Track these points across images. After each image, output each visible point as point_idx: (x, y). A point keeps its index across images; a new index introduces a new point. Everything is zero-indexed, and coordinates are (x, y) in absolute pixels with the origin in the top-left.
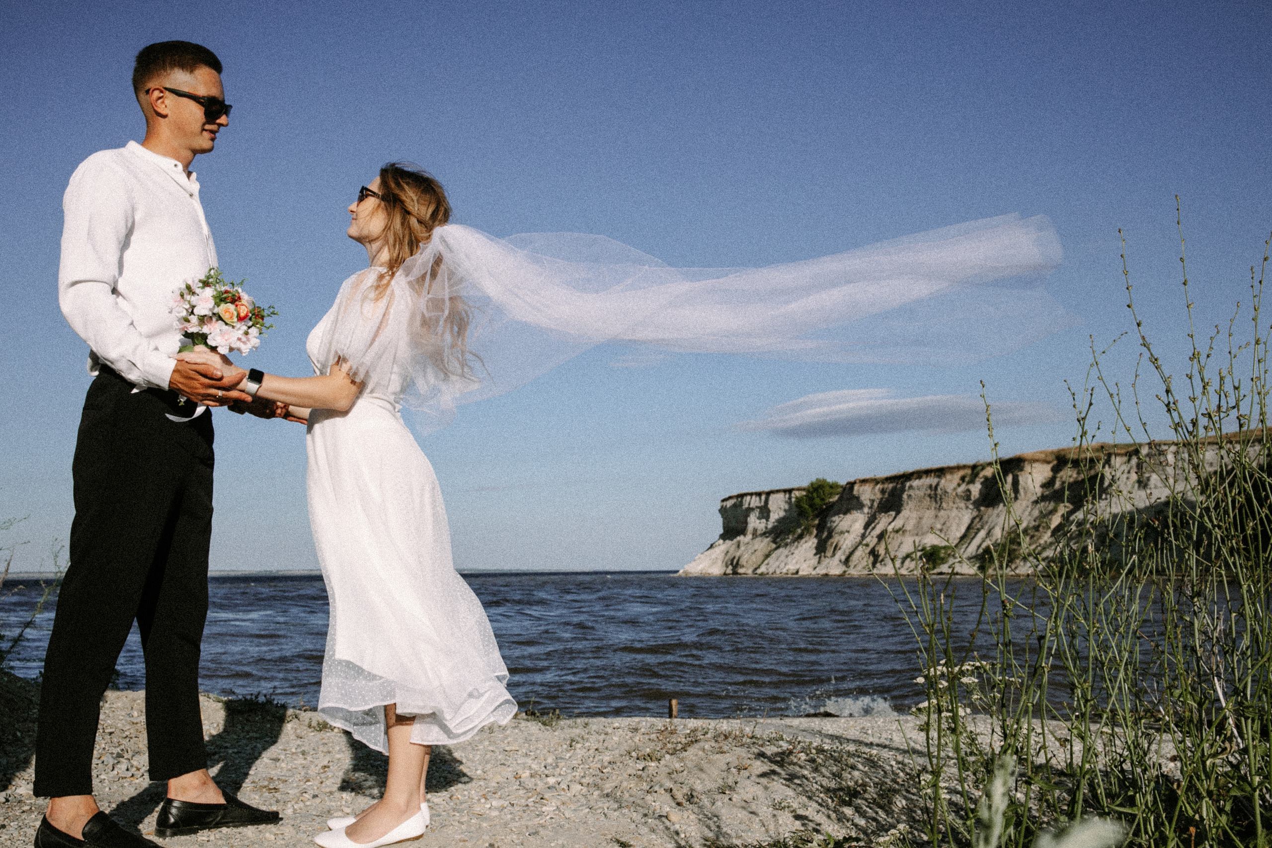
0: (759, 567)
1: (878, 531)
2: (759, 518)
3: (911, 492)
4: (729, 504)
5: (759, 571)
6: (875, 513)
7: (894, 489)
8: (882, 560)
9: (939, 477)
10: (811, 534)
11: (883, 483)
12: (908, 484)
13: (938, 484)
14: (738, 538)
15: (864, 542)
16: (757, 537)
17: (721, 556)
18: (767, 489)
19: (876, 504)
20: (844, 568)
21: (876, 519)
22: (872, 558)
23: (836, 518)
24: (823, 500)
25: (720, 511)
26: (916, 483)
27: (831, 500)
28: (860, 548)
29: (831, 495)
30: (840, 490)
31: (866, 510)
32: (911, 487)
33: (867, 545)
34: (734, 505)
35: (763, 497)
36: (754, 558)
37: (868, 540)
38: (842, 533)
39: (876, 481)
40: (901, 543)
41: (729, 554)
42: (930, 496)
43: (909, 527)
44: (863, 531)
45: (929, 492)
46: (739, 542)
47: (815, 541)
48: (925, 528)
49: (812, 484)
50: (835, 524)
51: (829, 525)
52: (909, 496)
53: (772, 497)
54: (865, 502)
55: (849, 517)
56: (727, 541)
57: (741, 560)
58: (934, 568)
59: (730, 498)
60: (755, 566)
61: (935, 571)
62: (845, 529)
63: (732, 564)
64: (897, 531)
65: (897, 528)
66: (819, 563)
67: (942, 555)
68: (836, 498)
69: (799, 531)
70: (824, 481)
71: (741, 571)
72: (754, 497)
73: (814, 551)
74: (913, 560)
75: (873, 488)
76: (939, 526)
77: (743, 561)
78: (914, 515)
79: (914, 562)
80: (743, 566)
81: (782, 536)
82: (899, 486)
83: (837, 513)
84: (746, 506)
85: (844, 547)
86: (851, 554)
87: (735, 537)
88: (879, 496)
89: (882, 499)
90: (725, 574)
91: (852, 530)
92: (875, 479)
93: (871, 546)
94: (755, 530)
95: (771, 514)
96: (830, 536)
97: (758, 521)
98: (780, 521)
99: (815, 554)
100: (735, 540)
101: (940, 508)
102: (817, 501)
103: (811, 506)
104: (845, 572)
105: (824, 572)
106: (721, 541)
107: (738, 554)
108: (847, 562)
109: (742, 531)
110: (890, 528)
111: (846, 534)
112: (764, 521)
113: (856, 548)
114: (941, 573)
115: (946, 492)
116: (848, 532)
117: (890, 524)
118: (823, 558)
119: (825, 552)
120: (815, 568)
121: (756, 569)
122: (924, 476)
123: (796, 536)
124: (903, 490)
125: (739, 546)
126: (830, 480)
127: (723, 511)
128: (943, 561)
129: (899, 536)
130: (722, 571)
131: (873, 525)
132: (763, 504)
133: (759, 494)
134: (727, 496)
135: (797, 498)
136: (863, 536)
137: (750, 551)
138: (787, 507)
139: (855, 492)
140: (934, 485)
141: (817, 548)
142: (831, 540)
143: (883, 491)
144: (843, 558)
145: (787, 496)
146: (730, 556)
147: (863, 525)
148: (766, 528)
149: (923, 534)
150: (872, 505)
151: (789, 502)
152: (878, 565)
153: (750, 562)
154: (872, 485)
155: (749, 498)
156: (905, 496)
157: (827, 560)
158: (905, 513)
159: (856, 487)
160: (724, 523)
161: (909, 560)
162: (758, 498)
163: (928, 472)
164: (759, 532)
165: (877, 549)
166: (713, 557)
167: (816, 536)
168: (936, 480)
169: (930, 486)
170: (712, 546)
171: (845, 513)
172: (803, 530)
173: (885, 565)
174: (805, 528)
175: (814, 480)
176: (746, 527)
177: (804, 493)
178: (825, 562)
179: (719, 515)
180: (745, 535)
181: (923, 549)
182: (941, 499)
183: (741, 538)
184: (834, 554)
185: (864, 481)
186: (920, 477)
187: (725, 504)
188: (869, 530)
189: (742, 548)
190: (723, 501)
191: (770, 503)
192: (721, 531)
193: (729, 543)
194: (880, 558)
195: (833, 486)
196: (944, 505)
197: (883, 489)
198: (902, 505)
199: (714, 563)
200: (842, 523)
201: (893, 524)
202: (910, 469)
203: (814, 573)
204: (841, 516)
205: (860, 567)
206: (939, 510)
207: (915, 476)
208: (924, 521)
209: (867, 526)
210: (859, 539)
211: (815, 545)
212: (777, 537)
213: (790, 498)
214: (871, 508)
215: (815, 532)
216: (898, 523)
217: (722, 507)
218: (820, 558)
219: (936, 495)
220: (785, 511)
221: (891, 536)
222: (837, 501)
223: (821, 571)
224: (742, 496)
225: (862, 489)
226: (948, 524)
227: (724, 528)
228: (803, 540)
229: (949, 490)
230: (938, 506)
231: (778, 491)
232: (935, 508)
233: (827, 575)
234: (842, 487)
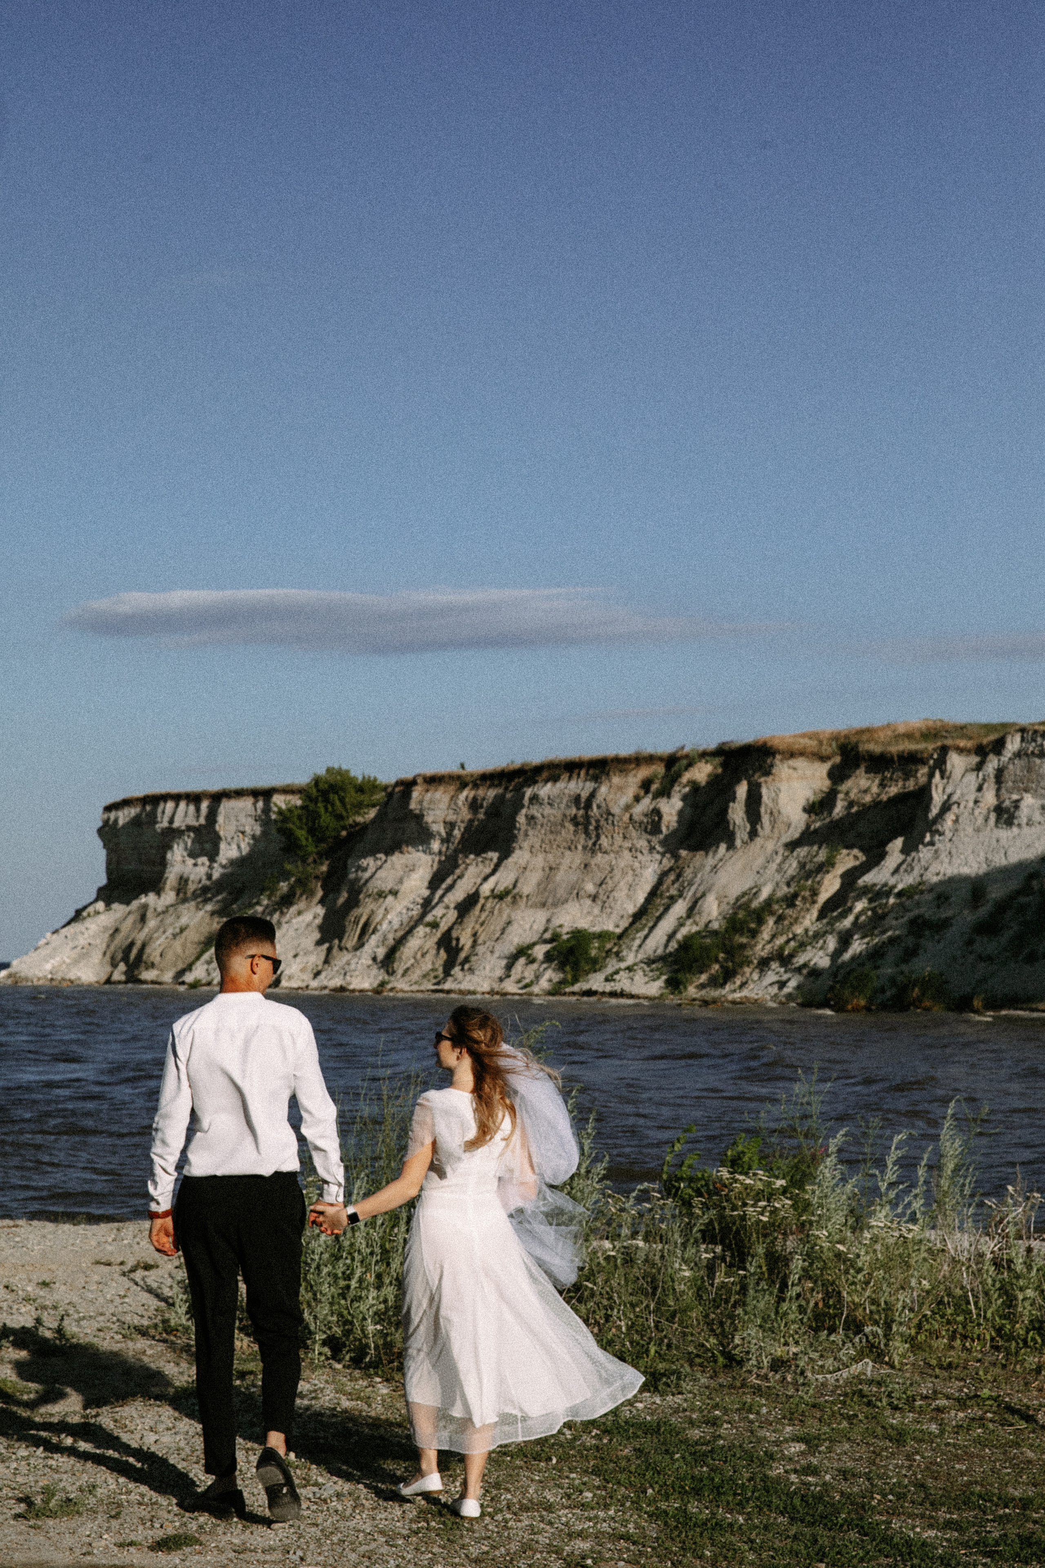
0: (189, 968)
1: (458, 895)
2: (193, 855)
3: (535, 811)
4: (123, 817)
5: (189, 978)
6: (456, 851)
7: (500, 799)
8: (467, 960)
9: (596, 779)
10: (311, 894)
11: (476, 786)
12: (529, 792)
13: (592, 795)
14: (143, 899)
15: (429, 918)
16: (184, 900)
17: (101, 943)
18: (215, 786)
19: (457, 833)
20: (382, 976)
21: (457, 866)
22: (443, 954)
23: (369, 862)
24: (340, 817)
25: (100, 831)
26: (545, 790)
27: (359, 819)
28: (421, 930)
29: (359, 807)
30: (380, 796)
31: (436, 845)
32: (534, 798)
33: (434, 925)
34: (136, 822)
35: (205, 805)
36: (177, 945)
37: (438, 912)
38: (381, 895)
39: (460, 782)
40: (509, 923)
41: (119, 938)
42: (574, 820)
43: (527, 887)
44: (426, 893)
45: (574, 811)
46: (145, 907)
47: (321, 911)
48: (561, 893)
49: (317, 781)
50: (367, 875)
51: (352, 876)
52: (531, 819)
53: (226, 806)
54: (435, 828)
55: (397, 859)
56: (115, 906)
57: (148, 950)
58: (575, 980)
59: (126, 803)
60: (180, 966)
61: (576, 988)
62: (387, 886)
63: (125, 959)
64: (501, 897)
65: (501, 888)
66: (326, 961)
67: (593, 953)
68: (372, 813)
69: (284, 886)
70: (343, 774)
71: (148, 975)
72: (182, 805)
73: (317, 935)
74: (532, 961)
75: (454, 798)
76: (590, 888)
77: (153, 953)
78: (539, 861)
79: (535, 966)
80: (153, 965)
81: (245, 899)
82: (509, 796)
83: (373, 853)
84: (163, 824)
85: (385, 926)
86: (400, 942)
87: (136, 897)
88: (465, 814)
89: (471, 821)
90: (108, 981)
91: (404, 888)
92: (459, 777)
93: (444, 927)
94: (183, 881)
95: (223, 846)
96: (353, 902)
97: (190, 862)
98: (239, 863)
99: (319, 943)
100: (135, 904)
101: (594, 849)
102: (326, 819)
103: (311, 831)
104: (383, 984)
105: (337, 982)
106: (100, 905)
107: (140, 937)
108: (388, 962)
109: (155, 885)
110: (486, 889)
111: (390, 898)
112: (204, 860)
113: (410, 932)
114: (590, 993)
115: (609, 813)
116: (394, 893)
117: (486, 879)
118: (335, 950)
119: (340, 941)
120: (317, 974)
121: (181, 973)
122: (565, 776)
123: (276, 898)
124: (518, 805)
125: (143, 919)
126: (358, 773)
127: (107, 832)
128: (595, 965)
129: (505, 910)
130: (103, 977)
131: (449, 881)
132: (202, 821)
133: (194, 798)
134: (118, 798)
135: (280, 812)
136: (427, 905)
137: (170, 931)
138: (258, 830)
139: (413, 806)
140: (584, 795)
141: (321, 928)
142: (356, 912)
143: (474, 805)
144: (381, 952)
145: (260, 804)
146: (119, 939)
147: (428, 877)
148: (209, 877)
149: (555, 905)
150: (450, 834)
151: (264, 818)
152: (456, 970)
153: (170, 956)
154: (452, 789)
155: (170, 805)
156: (521, 819)
157: (346, 957)
158: (519, 857)
159: (416, 794)
160: (109, 863)
161: (522, 961)
162: (192, 808)
163: (572, 767)
164: (192, 887)
165: (454, 934)
166: (82, 941)
167: (322, 902)
168: (590, 786)
169: (577, 799)
170: (78, 916)
171: (389, 852)
172: (292, 888)
173: (471, 970)
174: (299, 881)
175: (321, 771)
176: (162, 872)
177: (297, 801)
178: (341, 959)
179: (99, 843)
180: (158, 894)
181: (555, 938)
182: (597, 828)
183: (150, 899)
184: (360, 945)
185: (433, 781)
186: (555, 779)
187: (112, 815)
188: (440, 892)
189: (152, 923)
190: (108, 809)
191: (220, 819)
192: (102, 880)
193: (119, 909)
194: (463, 955)
195: (367, 787)
196: (604, 841)
197: (475, 799)
198: (513, 838)
199: (84, 954)
200: (381, 874)
201: (492, 881)
202: (536, 758)
203: (314, 984)
204: (381, 856)
205: (416, 975)
206: (593, 852)
207: (545, 774)
208: (560, 876)
209: (435, 882)
210: (416, 911)
211: (318, 921)
212: (235, 900)
213: (267, 810)
214: (446, 840)
215: (320, 893)
216: (504, 879)
217: (106, 822)
218: (329, 950)
219: (587, 817)
220: (253, 837)
221: (489, 905)
222: (373, 821)
223: (332, 980)
224: (155, 800)
225: (429, 795)
226: (610, 883)
227: (109, 872)
228: (293, 909)
229: (616, 810)
230: (590, 843)
231: (239, 793)
232: (585, 848)
233: (342, 989)
234: (385, 788)
